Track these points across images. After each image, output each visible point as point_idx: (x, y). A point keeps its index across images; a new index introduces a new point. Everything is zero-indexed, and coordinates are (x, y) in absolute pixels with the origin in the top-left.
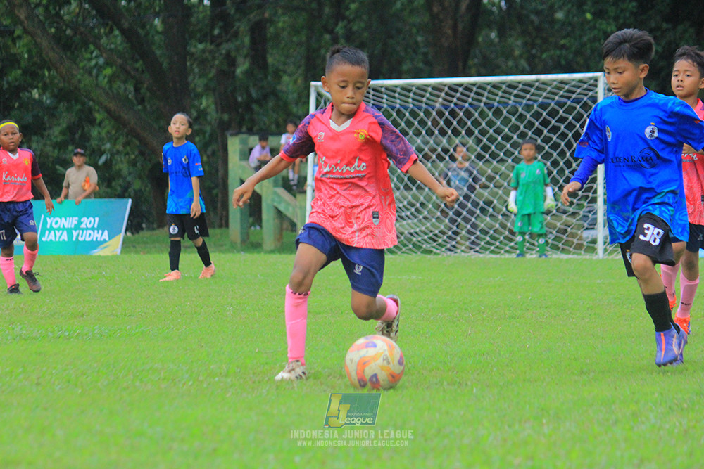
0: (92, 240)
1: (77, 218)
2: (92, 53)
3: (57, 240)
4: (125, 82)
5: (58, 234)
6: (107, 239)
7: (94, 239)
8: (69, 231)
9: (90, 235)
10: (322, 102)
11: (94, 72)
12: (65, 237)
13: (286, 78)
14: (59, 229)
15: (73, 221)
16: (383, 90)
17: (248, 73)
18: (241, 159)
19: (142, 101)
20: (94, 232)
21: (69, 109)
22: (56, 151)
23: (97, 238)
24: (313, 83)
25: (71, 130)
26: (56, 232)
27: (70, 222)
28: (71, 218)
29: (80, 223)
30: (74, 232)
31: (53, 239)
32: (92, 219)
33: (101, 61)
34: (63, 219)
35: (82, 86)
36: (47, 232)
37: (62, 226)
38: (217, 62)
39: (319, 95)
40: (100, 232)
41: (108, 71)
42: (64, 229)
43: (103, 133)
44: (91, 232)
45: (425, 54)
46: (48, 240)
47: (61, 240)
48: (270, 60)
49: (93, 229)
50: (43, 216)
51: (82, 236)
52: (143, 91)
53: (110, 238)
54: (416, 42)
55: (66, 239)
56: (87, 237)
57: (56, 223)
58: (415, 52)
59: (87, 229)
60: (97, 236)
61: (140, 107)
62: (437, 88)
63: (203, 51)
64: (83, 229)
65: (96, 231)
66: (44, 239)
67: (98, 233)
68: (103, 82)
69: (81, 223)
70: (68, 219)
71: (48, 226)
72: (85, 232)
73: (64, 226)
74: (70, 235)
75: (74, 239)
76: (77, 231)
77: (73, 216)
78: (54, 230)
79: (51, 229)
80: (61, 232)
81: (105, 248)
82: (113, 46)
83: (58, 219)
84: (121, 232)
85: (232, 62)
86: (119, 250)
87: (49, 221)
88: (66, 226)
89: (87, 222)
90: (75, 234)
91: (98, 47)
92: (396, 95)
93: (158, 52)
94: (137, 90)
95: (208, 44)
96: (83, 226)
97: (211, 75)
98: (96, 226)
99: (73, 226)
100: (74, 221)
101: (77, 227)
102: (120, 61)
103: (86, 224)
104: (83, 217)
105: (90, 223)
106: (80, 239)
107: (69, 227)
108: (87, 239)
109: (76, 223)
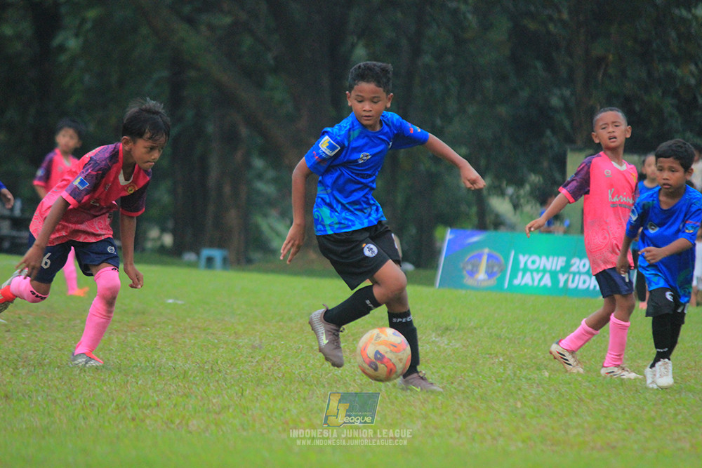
0: (588, 287)
1: (564, 259)
3: (536, 283)
7: (592, 287)
8: (554, 275)
9: (585, 281)
12: (547, 281)
14: (537, 270)
15: (558, 262)
20: (591, 279)
26: (535, 274)
27: (554, 263)
28: (556, 258)
29: (569, 264)
30: (560, 275)
31: (530, 282)
34: (544, 258)
36: (520, 274)
37: (541, 267)
42: (545, 271)
44: (586, 278)
46: (523, 284)
47: (541, 284)
50: (512, 254)
51: (573, 281)
55: (549, 285)
56: (580, 283)
57: (533, 262)
59: (579, 273)
64: (574, 274)
66: (516, 282)
69: (572, 265)
70: (551, 259)
71: (522, 265)
72: (577, 277)
73: (545, 267)
74: (555, 279)
75: (561, 284)
76: (566, 276)
77: (559, 255)
78: (532, 272)
79: (525, 270)
80: (541, 274)
83: (535, 257)
87: (522, 259)
88: (548, 268)
89: (580, 264)
90: (562, 278)
96: (574, 269)
99: (559, 268)
100: (561, 261)
101: (566, 269)
103: (578, 267)
104: (574, 256)
105: (584, 265)
106: (571, 286)
107: (554, 268)
108: (581, 286)
109: (563, 264)
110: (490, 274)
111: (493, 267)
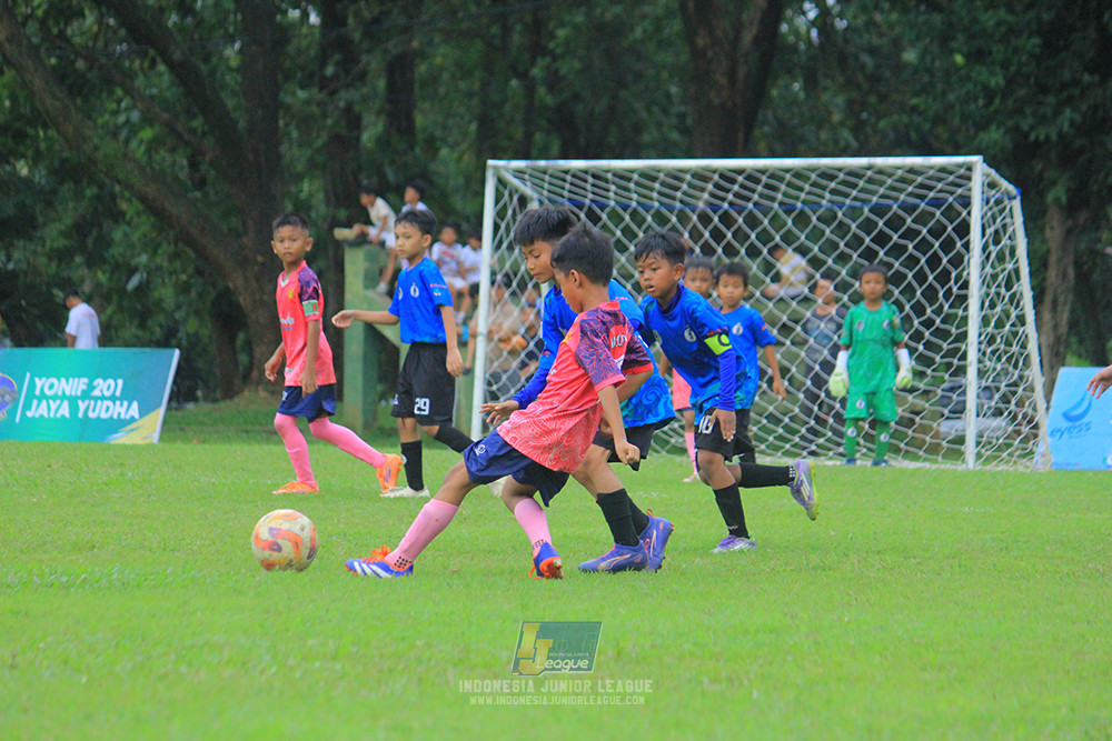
0: (111, 417)
1: (86, 380)
2: (119, 102)
3: (52, 415)
4: (173, 150)
5: (54, 406)
6: (137, 416)
7: (115, 416)
8: (73, 401)
9: (108, 408)
10: (506, 194)
11: (124, 134)
12: (65, 411)
13: (444, 152)
14: (55, 398)
15: (79, 385)
16: (609, 176)
17: (383, 142)
18: (366, 287)
19: (201, 184)
20: (114, 403)
21: (78, 196)
22: (54, 265)
23: (119, 414)
24: (491, 162)
25: (80, 229)
26: (51, 402)
27: (75, 386)
28: (76, 380)
29: (91, 387)
30: (80, 402)
31: (45, 414)
32: (111, 382)
33: (135, 116)
34: (63, 381)
35: (99, 155)
36: (35, 402)
37: (60, 393)
38: (329, 122)
39: (501, 182)
40: (125, 403)
41: (147, 134)
42: (64, 397)
43: (136, 237)
44: (110, 403)
45: (682, 117)
46: (37, 415)
47: (58, 415)
48: (419, 120)
49: (113, 398)
50: (28, 376)
51: (94, 410)
52: (204, 168)
53: (142, 414)
54: (668, 96)
55: (67, 415)
56: (102, 411)
57: (51, 387)
58: (665, 111)
59: (103, 398)
60: (119, 410)
61: (198, 194)
62: (701, 176)
63: (307, 102)
64: (96, 399)
65: (118, 403)
66: (29, 414)
67: (121, 405)
68: (137, 149)
69: (94, 388)
70: (71, 380)
71: (37, 392)
72: (99, 402)
73: (64, 392)
74: (74, 408)
75: (80, 415)
76: (87, 402)
77: (79, 376)
78: (48, 398)
79: (43, 396)
80: (58, 402)
81: (133, 430)
82: (155, 91)
83: (55, 381)
84: (159, 405)
85: (354, 121)
86: (156, 435)
87: (39, 383)
88: (67, 393)
89: (103, 386)
90: (82, 406)
91: (129, 91)
92: (632, 185)
93: (230, 103)
94: (193, 165)
95: (315, 90)
96: (97, 393)
97: (319, 143)
98: (118, 394)
99: (79, 393)
100: (82, 383)
101: (86, 395)
102: (166, 116)
103: (101, 390)
104: (97, 377)
105: (108, 388)
106: (92, 415)
107: (73, 394)
108: (104, 416)
109: (84, 387)
111: (3, 396)
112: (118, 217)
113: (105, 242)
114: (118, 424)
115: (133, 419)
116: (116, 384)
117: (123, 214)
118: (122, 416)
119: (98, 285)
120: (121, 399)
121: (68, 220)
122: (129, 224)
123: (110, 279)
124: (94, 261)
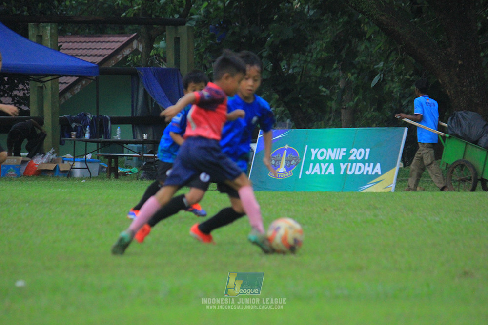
0: (363, 174)
1: (345, 149)
3: (323, 173)
5: (324, 167)
6: (380, 173)
7: (365, 173)
8: (336, 163)
9: (360, 168)
12: (331, 170)
14: (324, 161)
15: (340, 153)
19: (419, 13)
20: (364, 165)
22: (319, 70)
23: (368, 171)
25: (337, 45)
26: (322, 164)
27: (337, 154)
28: (339, 149)
29: (348, 154)
30: (341, 164)
31: (319, 173)
32: (362, 150)
34: (330, 150)
36: (312, 165)
37: (328, 158)
40: (372, 164)
42: (330, 161)
43: (374, 50)
44: (361, 165)
46: (313, 173)
47: (327, 173)
49: (363, 161)
50: (306, 147)
51: (350, 170)
53: (384, 170)
55: (333, 173)
56: (356, 170)
57: (322, 154)
59: (356, 161)
60: (367, 169)
61: (416, 20)
64: (352, 162)
65: (367, 164)
66: (308, 173)
67: (369, 166)
69: (351, 154)
70: (335, 149)
71: (313, 158)
72: (354, 164)
73: (330, 157)
74: (337, 168)
75: (342, 173)
76: (346, 164)
77: (341, 147)
78: (320, 162)
79: (316, 161)
80: (327, 164)
81: (377, 182)
83: (324, 150)
84: (394, 165)
86: (393, 186)
87: (313, 152)
88: (333, 158)
89: (357, 154)
90: (343, 167)
96: (352, 158)
98: (366, 158)
99: (340, 158)
100: (342, 152)
101: (345, 159)
103: (355, 156)
104: (352, 147)
105: (360, 155)
106: (349, 173)
107: (337, 159)
108: (357, 173)
109: (344, 154)
110: (289, 167)
111: (290, 161)
112: (361, 36)
113: (353, 54)
114: (368, 179)
115: (377, 175)
116: (365, 152)
117: (365, 33)
118: (370, 173)
119: (349, 83)
120: (369, 161)
121: (328, 38)
122: (369, 39)
123: (357, 78)
124: (346, 66)
